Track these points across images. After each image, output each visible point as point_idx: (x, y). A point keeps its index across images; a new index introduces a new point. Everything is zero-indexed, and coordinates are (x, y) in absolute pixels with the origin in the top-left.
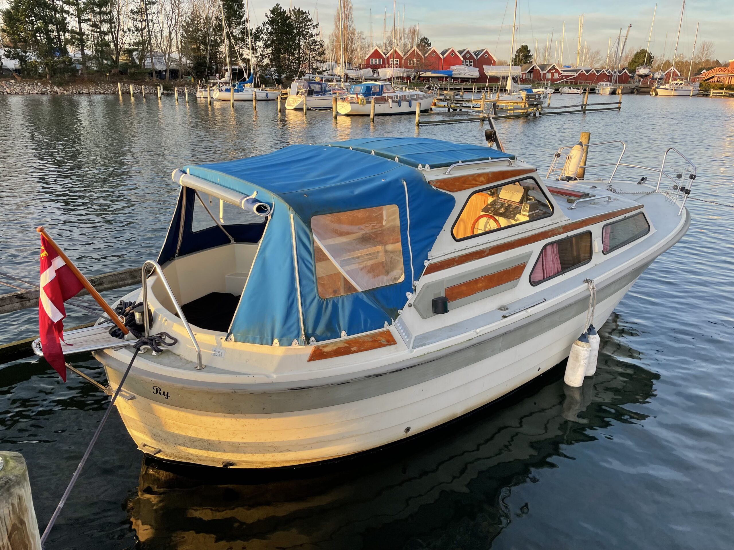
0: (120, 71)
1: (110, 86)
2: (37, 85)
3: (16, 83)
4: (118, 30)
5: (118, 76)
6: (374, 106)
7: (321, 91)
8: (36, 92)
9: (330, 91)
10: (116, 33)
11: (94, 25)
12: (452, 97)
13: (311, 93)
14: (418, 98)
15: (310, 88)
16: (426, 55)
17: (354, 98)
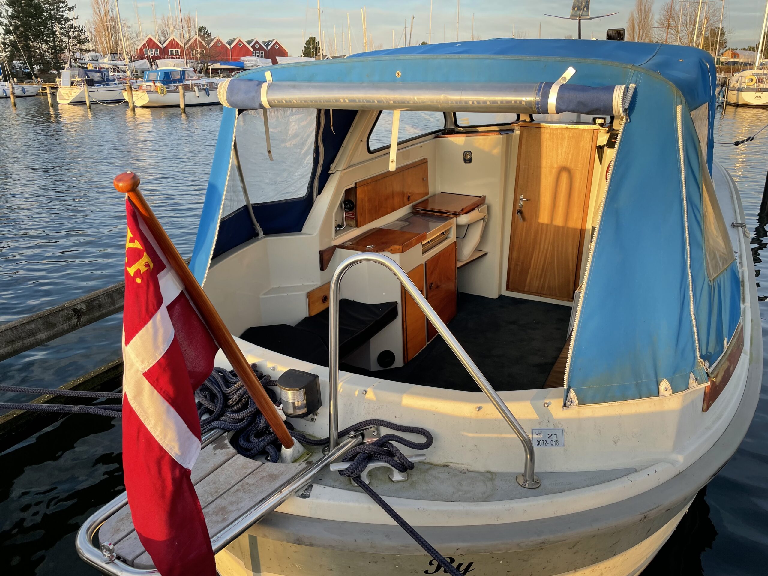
7: (103, 81)
9: (114, 80)
13: (90, 83)
15: (88, 77)
16: (211, 45)
17: (150, 86)
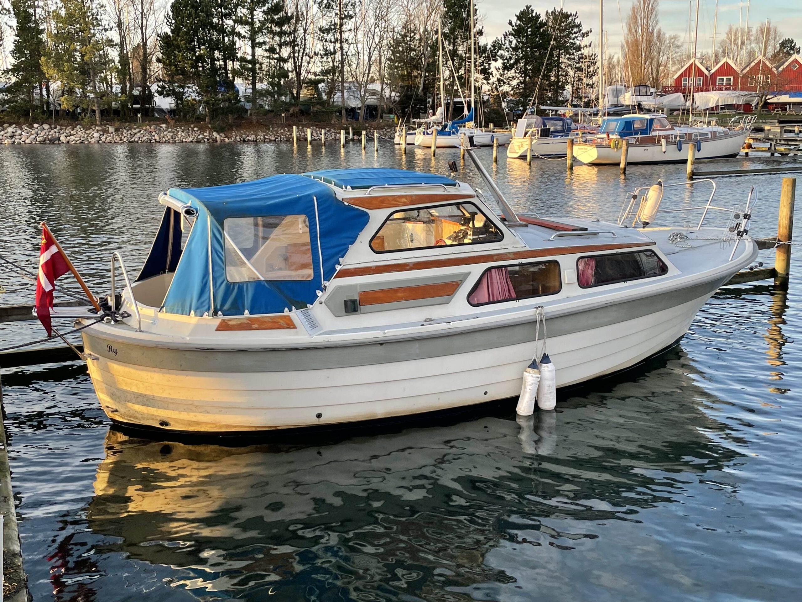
0: (300, 110)
1: (284, 130)
2: (193, 130)
3: (167, 128)
4: (303, 56)
5: (297, 117)
6: (627, 150)
7: (563, 131)
8: (190, 139)
10: (300, 58)
11: (272, 50)
12: (779, 135)
13: (545, 133)
14: (715, 136)
15: (545, 125)
16: (781, 69)
17: (602, 138)
